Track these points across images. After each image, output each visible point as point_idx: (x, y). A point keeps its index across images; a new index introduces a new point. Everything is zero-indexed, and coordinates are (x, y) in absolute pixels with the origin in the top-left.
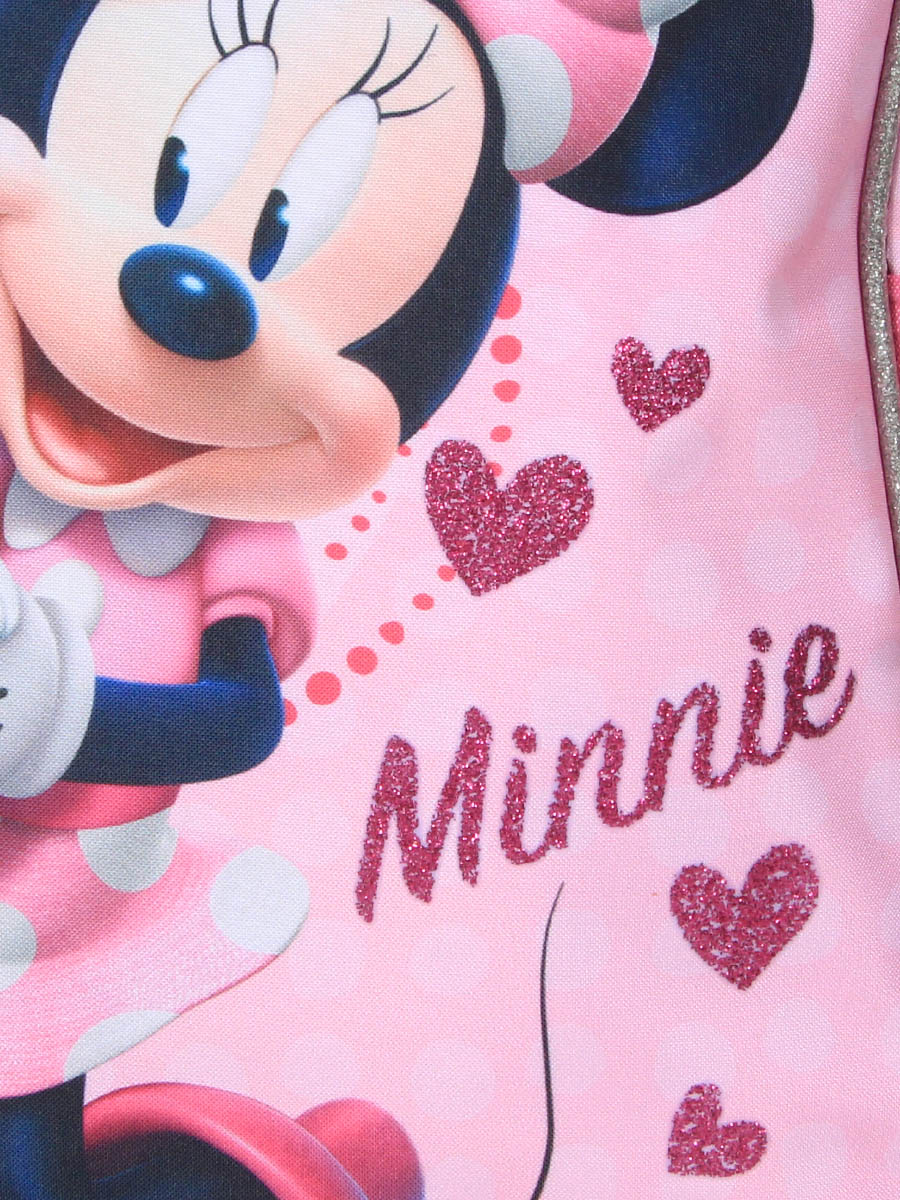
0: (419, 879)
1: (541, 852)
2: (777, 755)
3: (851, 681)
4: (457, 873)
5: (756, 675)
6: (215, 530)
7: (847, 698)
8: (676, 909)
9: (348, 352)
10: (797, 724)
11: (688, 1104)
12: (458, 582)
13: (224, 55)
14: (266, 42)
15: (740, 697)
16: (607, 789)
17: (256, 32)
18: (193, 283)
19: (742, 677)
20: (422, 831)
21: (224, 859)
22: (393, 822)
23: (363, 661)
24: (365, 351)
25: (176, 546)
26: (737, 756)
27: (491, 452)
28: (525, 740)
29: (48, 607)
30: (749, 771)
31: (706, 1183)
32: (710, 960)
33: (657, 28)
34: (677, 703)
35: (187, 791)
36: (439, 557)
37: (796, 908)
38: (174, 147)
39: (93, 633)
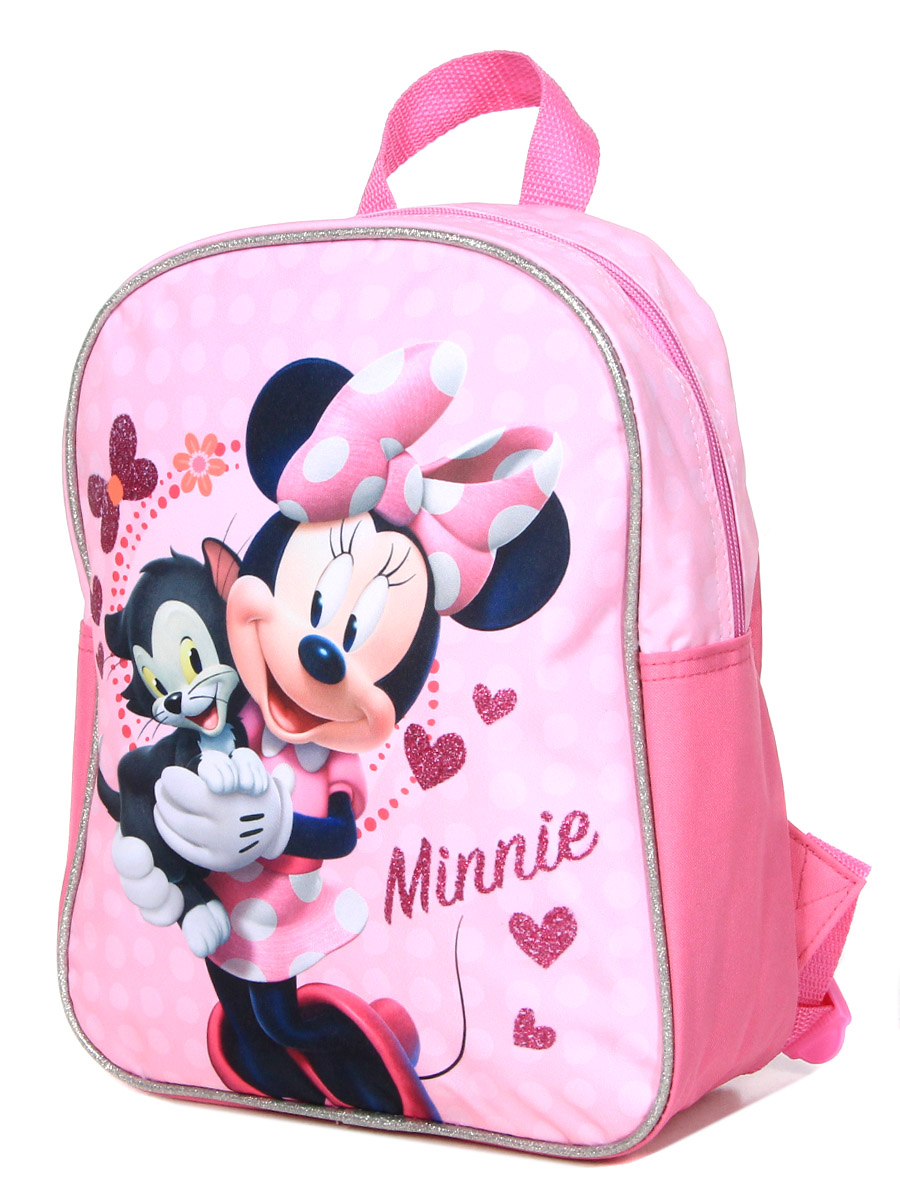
0: (407, 909)
1: (453, 901)
2: (555, 867)
3: (596, 835)
4: (420, 907)
5: (544, 831)
6: (332, 755)
7: (595, 842)
8: (512, 931)
9: (377, 684)
10: (565, 853)
11: (520, 1016)
12: (417, 784)
13: (335, 557)
14: (349, 552)
15: (537, 841)
16: (479, 876)
17: (346, 549)
18: (323, 652)
19: (538, 832)
20: (407, 888)
21: (339, 892)
22: (397, 883)
23: (384, 814)
24: (382, 684)
25: (317, 761)
26: (535, 867)
27: (429, 730)
28: (444, 852)
29: (277, 781)
30: (541, 874)
31: (529, 1051)
32: (530, 954)
33: (495, 551)
34: (507, 842)
35: (326, 863)
36: (410, 773)
37: (567, 934)
38: (317, 595)
39: (292, 794)
